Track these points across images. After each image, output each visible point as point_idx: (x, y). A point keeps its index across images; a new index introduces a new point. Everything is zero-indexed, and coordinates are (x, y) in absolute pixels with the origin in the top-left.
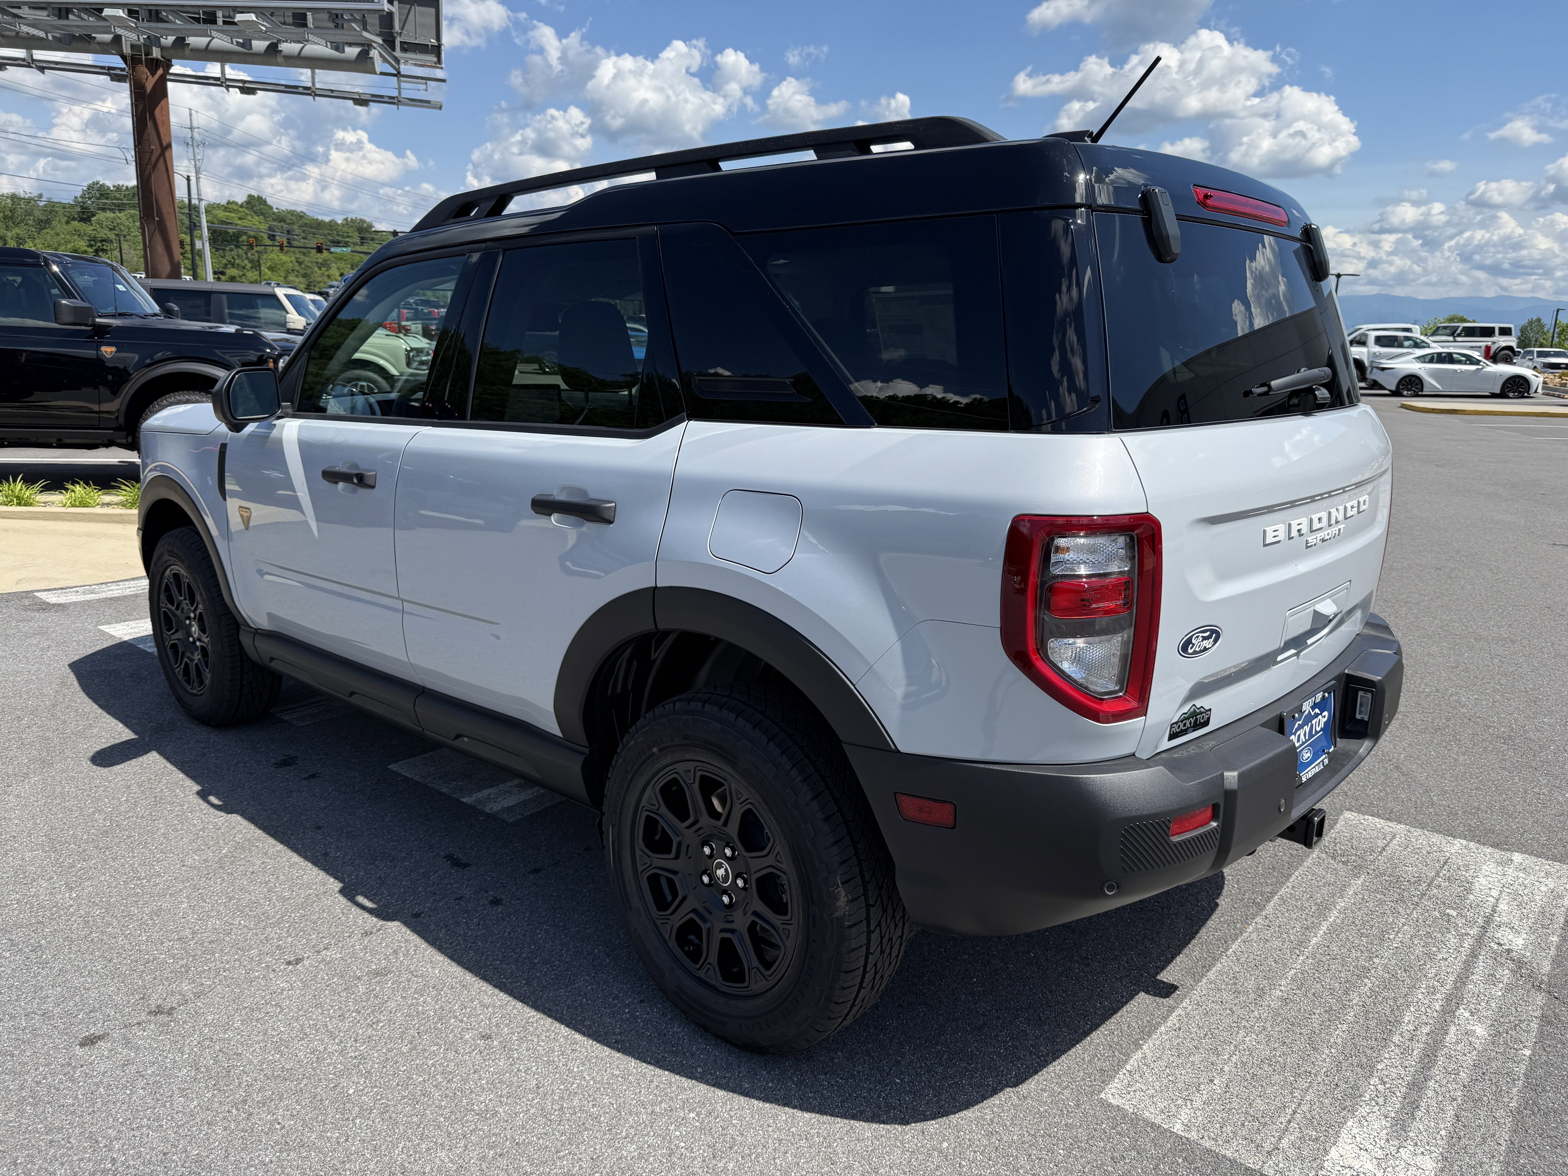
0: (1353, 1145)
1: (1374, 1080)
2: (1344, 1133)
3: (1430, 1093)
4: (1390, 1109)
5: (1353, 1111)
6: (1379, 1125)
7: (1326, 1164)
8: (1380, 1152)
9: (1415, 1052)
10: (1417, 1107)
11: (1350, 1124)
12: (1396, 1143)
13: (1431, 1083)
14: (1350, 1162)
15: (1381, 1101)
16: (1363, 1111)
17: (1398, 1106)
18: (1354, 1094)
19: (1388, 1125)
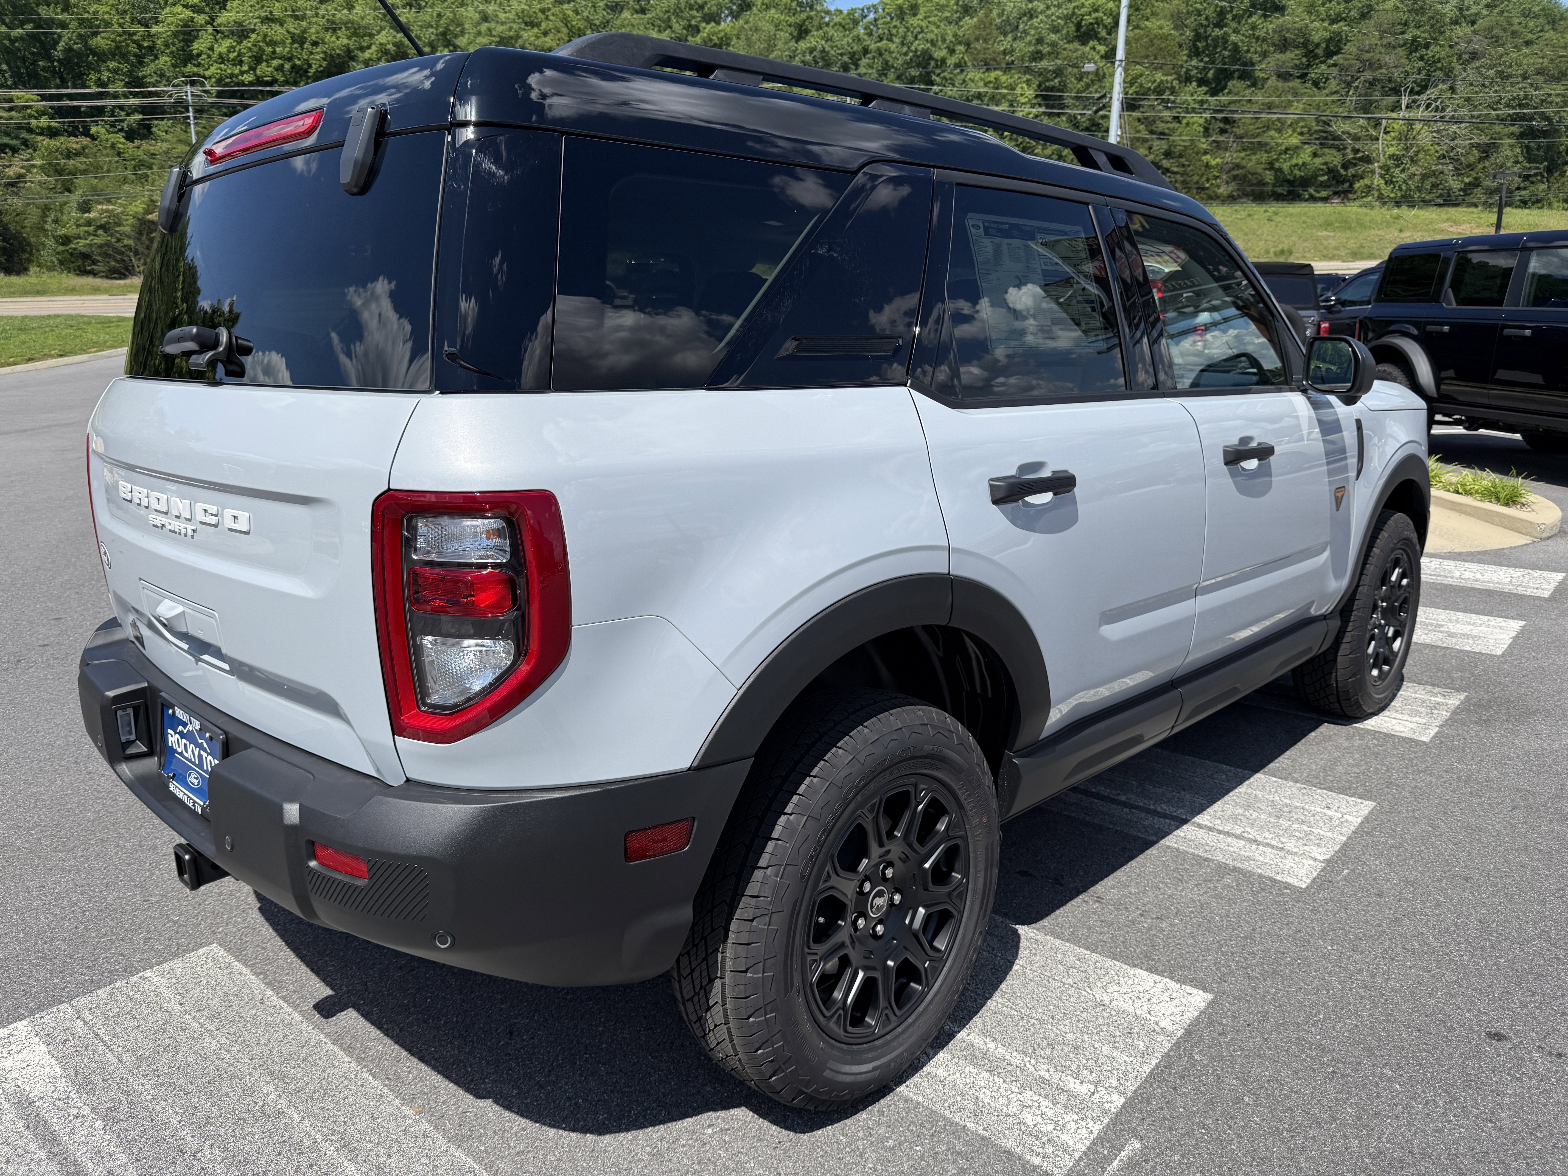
0: (36, 1062)
1: (86, 1110)
2: (53, 1062)
3: (33, 1146)
4: (46, 1105)
5: (68, 1078)
6: (37, 1089)
7: (37, 1039)
8: (13, 1076)
9: (89, 1163)
10: (28, 1127)
11: (58, 1070)
12: (10, 1091)
13: (42, 1154)
14: (24, 1054)
15: (60, 1104)
16: (62, 1085)
17: (43, 1113)
18: (86, 1087)
19: (32, 1095)
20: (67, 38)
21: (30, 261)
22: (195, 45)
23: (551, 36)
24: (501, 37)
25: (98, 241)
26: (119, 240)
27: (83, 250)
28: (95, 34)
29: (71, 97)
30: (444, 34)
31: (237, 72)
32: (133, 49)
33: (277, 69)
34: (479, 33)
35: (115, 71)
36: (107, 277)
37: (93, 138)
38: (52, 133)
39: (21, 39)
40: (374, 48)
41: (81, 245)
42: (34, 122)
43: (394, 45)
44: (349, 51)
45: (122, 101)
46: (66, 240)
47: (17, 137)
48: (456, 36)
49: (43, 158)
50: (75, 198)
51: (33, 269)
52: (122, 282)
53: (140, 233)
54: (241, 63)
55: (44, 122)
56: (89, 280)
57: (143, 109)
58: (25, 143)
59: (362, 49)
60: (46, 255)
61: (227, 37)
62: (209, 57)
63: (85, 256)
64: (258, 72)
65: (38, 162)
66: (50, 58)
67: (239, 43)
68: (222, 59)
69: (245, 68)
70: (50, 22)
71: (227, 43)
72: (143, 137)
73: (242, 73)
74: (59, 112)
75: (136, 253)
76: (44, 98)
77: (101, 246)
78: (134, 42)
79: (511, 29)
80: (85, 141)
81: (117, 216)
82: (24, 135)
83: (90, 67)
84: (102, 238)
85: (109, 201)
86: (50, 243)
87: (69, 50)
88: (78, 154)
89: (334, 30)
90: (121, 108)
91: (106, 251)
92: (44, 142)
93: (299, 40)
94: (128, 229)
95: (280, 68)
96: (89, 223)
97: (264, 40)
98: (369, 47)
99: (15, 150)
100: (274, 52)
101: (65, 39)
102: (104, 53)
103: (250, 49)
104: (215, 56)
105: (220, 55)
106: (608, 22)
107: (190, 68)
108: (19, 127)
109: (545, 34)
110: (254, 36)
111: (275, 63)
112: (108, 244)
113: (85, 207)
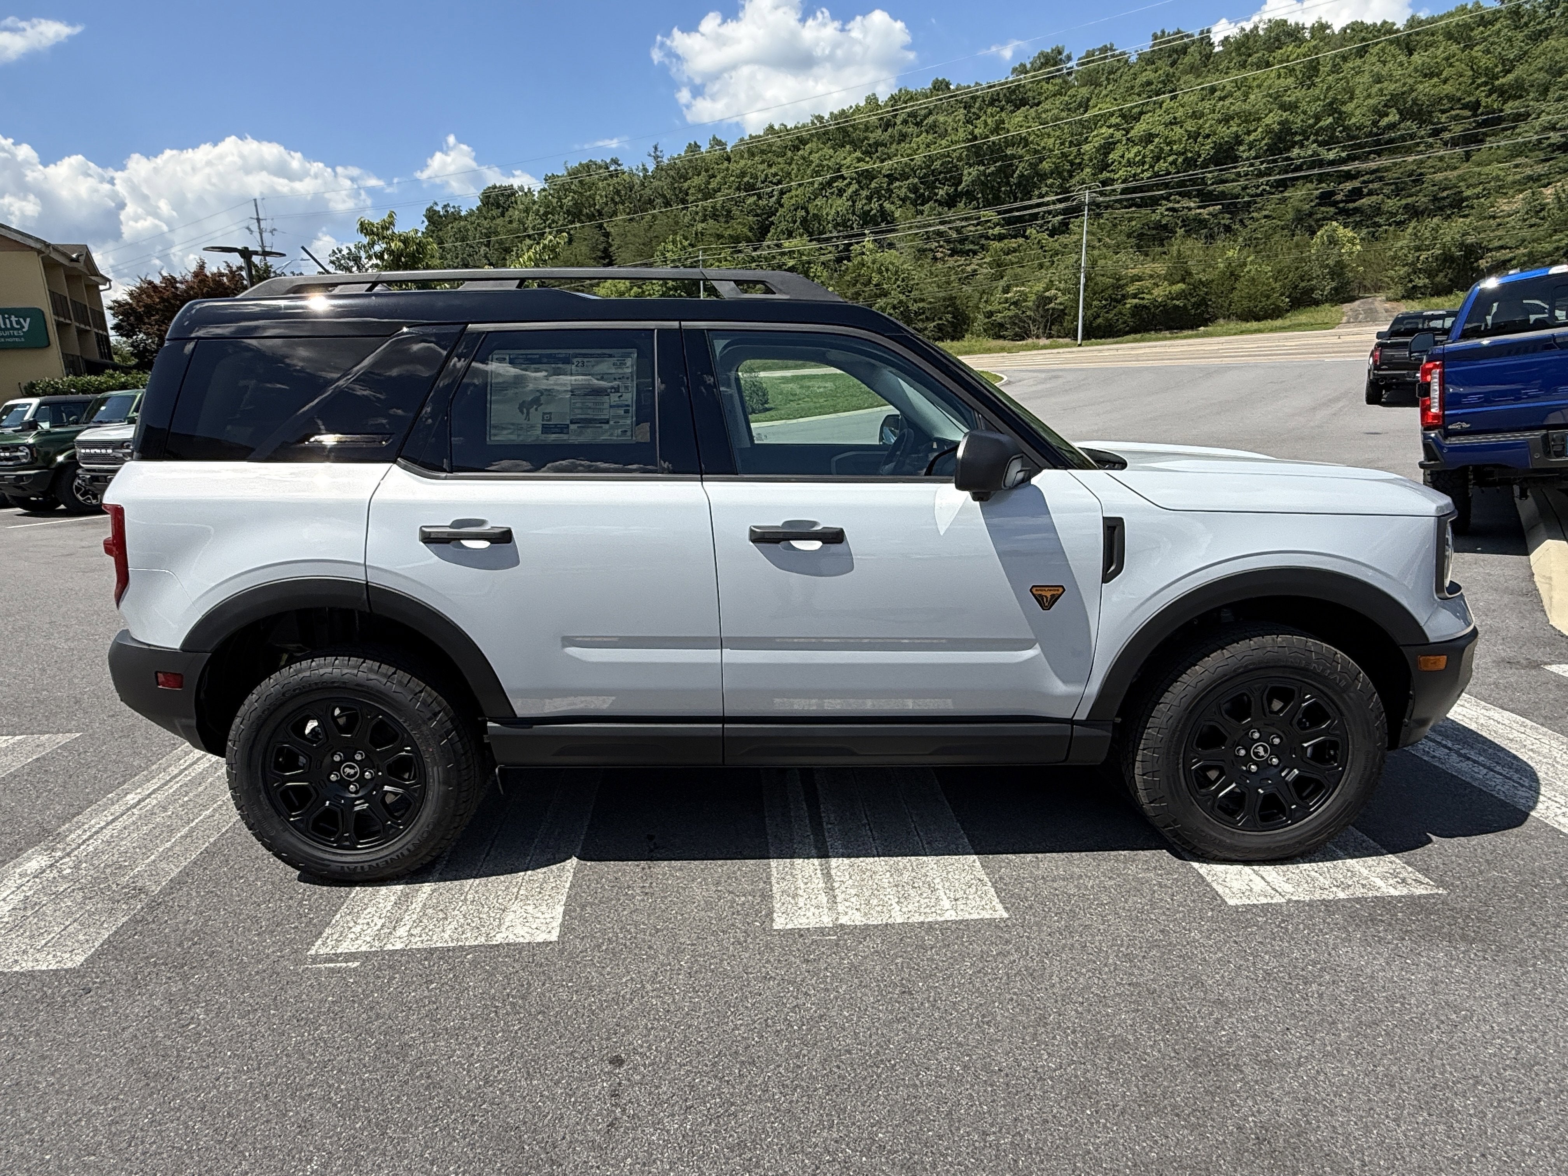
20: (1022, 168)
21: (967, 331)
22: (1111, 156)
23: (1451, 82)
24: (1392, 95)
25: (1010, 314)
26: (1024, 312)
27: (999, 321)
28: (1041, 160)
29: (1018, 209)
30: (1331, 104)
31: (1139, 171)
32: (1068, 167)
33: (1171, 164)
34: (1369, 96)
35: (1051, 186)
36: (1013, 340)
37: (1027, 238)
38: (1000, 238)
39: (992, 173)
40: (1260, 130)
41: (998, 317)
42: (990, 231)
43: (1279, 124)
44: (1237, 136)
45: (1052, 207)
46: (990, 314)
47: (978, 244)
48: (1344, 103)
49: (992, 256)
50: (1002, 283)
51: (968, 336)
52: (1024, 342)
53: (1038, 307)
54: (1144, 163)
55: (997, 230)
56: (1001, 342)
57: (1065, 211)
58: (983, 247)
59: (1249, 133)
60: (977, 326)
61: (1136, 144)
62: (1120, 163)
63: (1001, 326)
64: (1156, 169)
65: (987, 260)
66: (1008, 184)
67: (1144, 148)
68: (1130, 163)
69: (1146, 167)
70: (1013, 157)
71: (1135, 150)
72: (1063, 232)
73: (1143, 171)
74: (1009, 222)
75: (1034, 321)
76: (999, 213)
77: (1011, 318)
78: (1068, 161)
79: (1404, 84)
80: (1021, 240)
81: (1026, 295)
82: (983, 241)
83: (1035, 186)
84: (1014, 311)
85: (1023, 285)
86: (980, 316)
87: (1022, 176)
88: (1015, 251)
89: (1227, 121)
90: (1049, 212)
91: (1015, 321)
92: (996, 245)
93: (1194, 136)
94: (1030, 304)
95: (1174, 163)
96: (1006, 300)
97: (1165, 141)
98: (1255, 130)
99: (975, 253)
100: (1171, 150)
101: (1020, 168)
102: (1045, 174)
103: (1152, 151)
104: (1124, 162)
105: (1128, 160)
106: (1526, 53)
107: (1105, 175)
108: (981, 236)
109: (1445, 82)
110: (1157, 140)
111: (1171, 159)
112: (1017, 316)
113: (1006, 290)
